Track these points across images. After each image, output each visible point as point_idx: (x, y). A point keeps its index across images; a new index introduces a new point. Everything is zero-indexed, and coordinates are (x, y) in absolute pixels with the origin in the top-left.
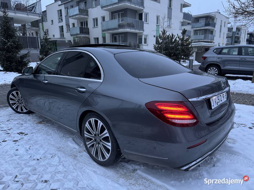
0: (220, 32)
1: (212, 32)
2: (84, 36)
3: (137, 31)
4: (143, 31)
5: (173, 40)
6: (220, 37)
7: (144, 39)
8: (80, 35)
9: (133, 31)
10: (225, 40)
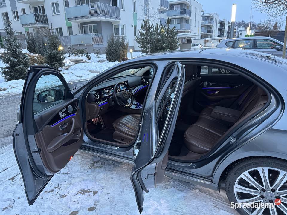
0: (195, 21)
1: (188, 21)
2: (42, 25)
3: (112, 20)
4: (120, 20)
5: (159, 31)
6: (195, 26)
7: (121, 29)
8: (37, 25)
9: (108, 19)
10: (200, 29)
